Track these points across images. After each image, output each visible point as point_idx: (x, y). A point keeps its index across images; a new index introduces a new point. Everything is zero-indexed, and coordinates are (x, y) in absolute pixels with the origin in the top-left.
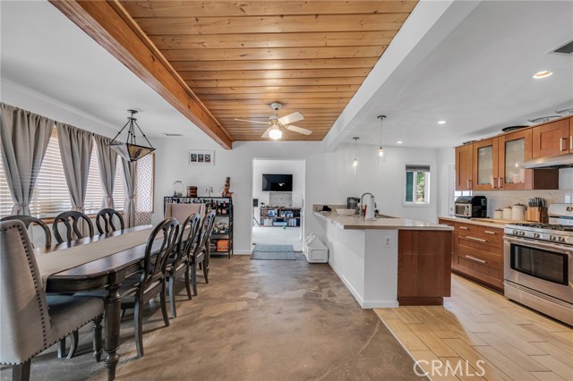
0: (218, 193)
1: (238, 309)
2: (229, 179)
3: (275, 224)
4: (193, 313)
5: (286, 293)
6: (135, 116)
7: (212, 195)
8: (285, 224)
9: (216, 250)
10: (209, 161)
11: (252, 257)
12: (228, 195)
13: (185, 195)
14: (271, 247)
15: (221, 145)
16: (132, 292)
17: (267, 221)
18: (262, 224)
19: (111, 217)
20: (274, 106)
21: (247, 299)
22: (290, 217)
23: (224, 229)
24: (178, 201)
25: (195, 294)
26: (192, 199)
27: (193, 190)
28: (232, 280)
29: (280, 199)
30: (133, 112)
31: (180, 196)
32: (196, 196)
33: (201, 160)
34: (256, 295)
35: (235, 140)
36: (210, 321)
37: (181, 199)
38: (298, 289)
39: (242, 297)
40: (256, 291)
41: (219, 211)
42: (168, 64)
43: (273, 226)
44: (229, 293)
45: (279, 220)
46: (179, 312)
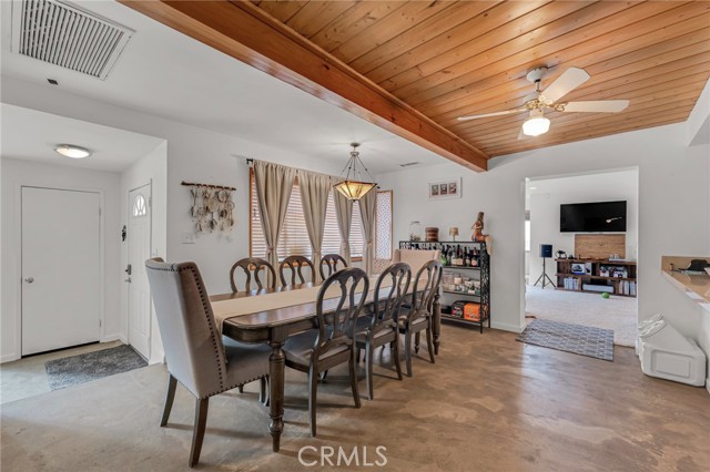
0: (466, 235)
1: (457, 420)
2: (482, 214)
3: (586, 287)
4: (393, 400)
5: (562, 422)
6: (357, 149)
7: (457, 239)
8: (611, 289)
9: (463, 316)
10: (455, 191)
11: (520, 338)
12: (481, 238)
13: (423, 239)
14: (563, 326)
15: (466, 166)
16: (307, 354)
17: (569, 282)
18: (560, 285)
19: (335, 263)
20: (532, 76)
21: (480, 409)
22: (620, 278)
23: (473, 288)
24: (417, 246)
25: (409, 375)
26: (433, 244)
27: (434, 232)
28: (471, 368)
29: (595, 244)
30: (355, 145)
31: (417, 240)
32: (436, 240)
33: (444, 192)
34: (500, 406)
35: (490, 157)
36: (408, 423)
37: (420, 244)
38: (595, 425)
39: (473, 400)
40: (502, 400)
41: (468, 261)
42: (347, 67)
43: (582, 290)
44: (457, 387)
45: (593, 282)
46: (378, 394)
